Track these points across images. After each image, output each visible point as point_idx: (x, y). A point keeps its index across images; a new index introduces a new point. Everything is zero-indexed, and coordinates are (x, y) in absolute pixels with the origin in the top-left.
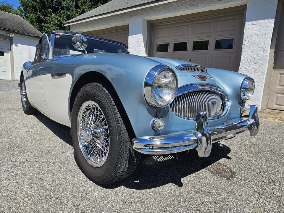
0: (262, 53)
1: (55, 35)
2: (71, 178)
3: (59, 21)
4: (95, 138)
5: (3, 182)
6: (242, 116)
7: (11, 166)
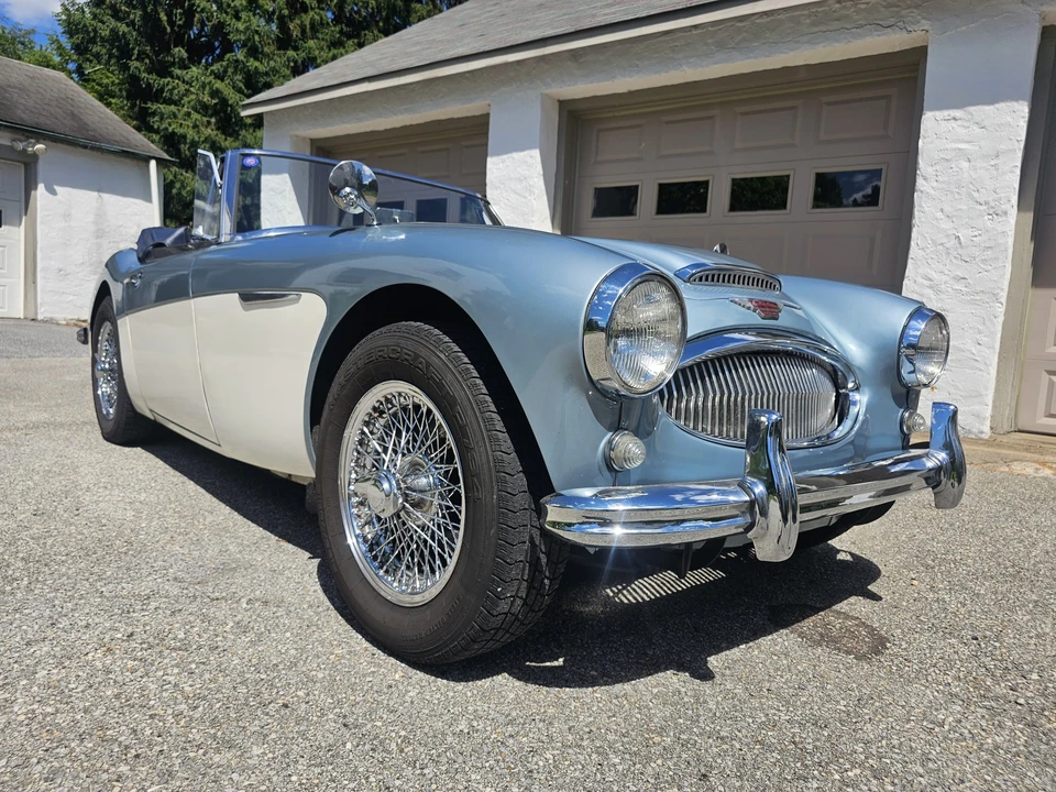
0: (988, 223)
1: (243, 155)
2: (320, 649)
3: (215, 93)
4: (407, 505)
5: (90, 657)
6: (906, 446)
7: (106, 611)
